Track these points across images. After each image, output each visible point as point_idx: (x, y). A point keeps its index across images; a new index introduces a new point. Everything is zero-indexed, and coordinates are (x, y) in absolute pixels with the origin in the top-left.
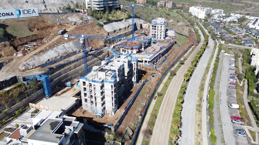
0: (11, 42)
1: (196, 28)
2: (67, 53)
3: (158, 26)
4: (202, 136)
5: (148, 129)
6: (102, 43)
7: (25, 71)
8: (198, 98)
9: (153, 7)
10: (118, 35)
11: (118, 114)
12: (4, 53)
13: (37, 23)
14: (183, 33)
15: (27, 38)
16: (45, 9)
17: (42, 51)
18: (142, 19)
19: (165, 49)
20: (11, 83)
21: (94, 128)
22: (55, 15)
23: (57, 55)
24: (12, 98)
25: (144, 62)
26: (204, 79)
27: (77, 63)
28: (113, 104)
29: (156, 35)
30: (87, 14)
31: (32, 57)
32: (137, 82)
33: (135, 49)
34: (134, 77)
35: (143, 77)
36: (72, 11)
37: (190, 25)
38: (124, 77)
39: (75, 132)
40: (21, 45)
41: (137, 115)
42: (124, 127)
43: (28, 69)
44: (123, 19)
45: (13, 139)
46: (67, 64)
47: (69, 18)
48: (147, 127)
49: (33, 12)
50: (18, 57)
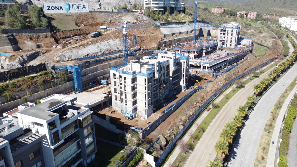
0: (53, 34)
1: (284, 41)
2: (110, 50)
3: (228, 30)
4: (266, 162)
5: (189, 143)
6: (154, 45)
7: (60, 62)
8: (270, 117)
9: (231, 17)
10: (177, 38)
11: (152, 119)
12: (44, 44)
13: (86, 19)
14: (264, 44)
15: (71, 31)
16: (99, 7)
17: (82, 45)
18: (211, 25)
19: (233, 56)
20: (39, 70)
21: (117, 128)
22: (109, 14)
23: (99, 51)
24: (36, 85)
25: (202, 67)
26: (284, 96)
27: (119, 60)
28: (146, 104)
29: (225, 42)
30: (143, 14)
31: (70, 49)
32: (188, 87)
33: (193, 52)
34: (182, 80)
35: (196, 84)
36: (128, 11)
37: (278, 38)
38: (168, 77)
39: (79, 118)
40: (63, 38)
41: (177, 123)
42: (156, 134)
43: (63, 61)
44: (186, 22)
45: (9, 116)
46: (107, 60)
47: (123, 18)
48: (189, 140)
49: (83, 7)
50: (57, 49)
